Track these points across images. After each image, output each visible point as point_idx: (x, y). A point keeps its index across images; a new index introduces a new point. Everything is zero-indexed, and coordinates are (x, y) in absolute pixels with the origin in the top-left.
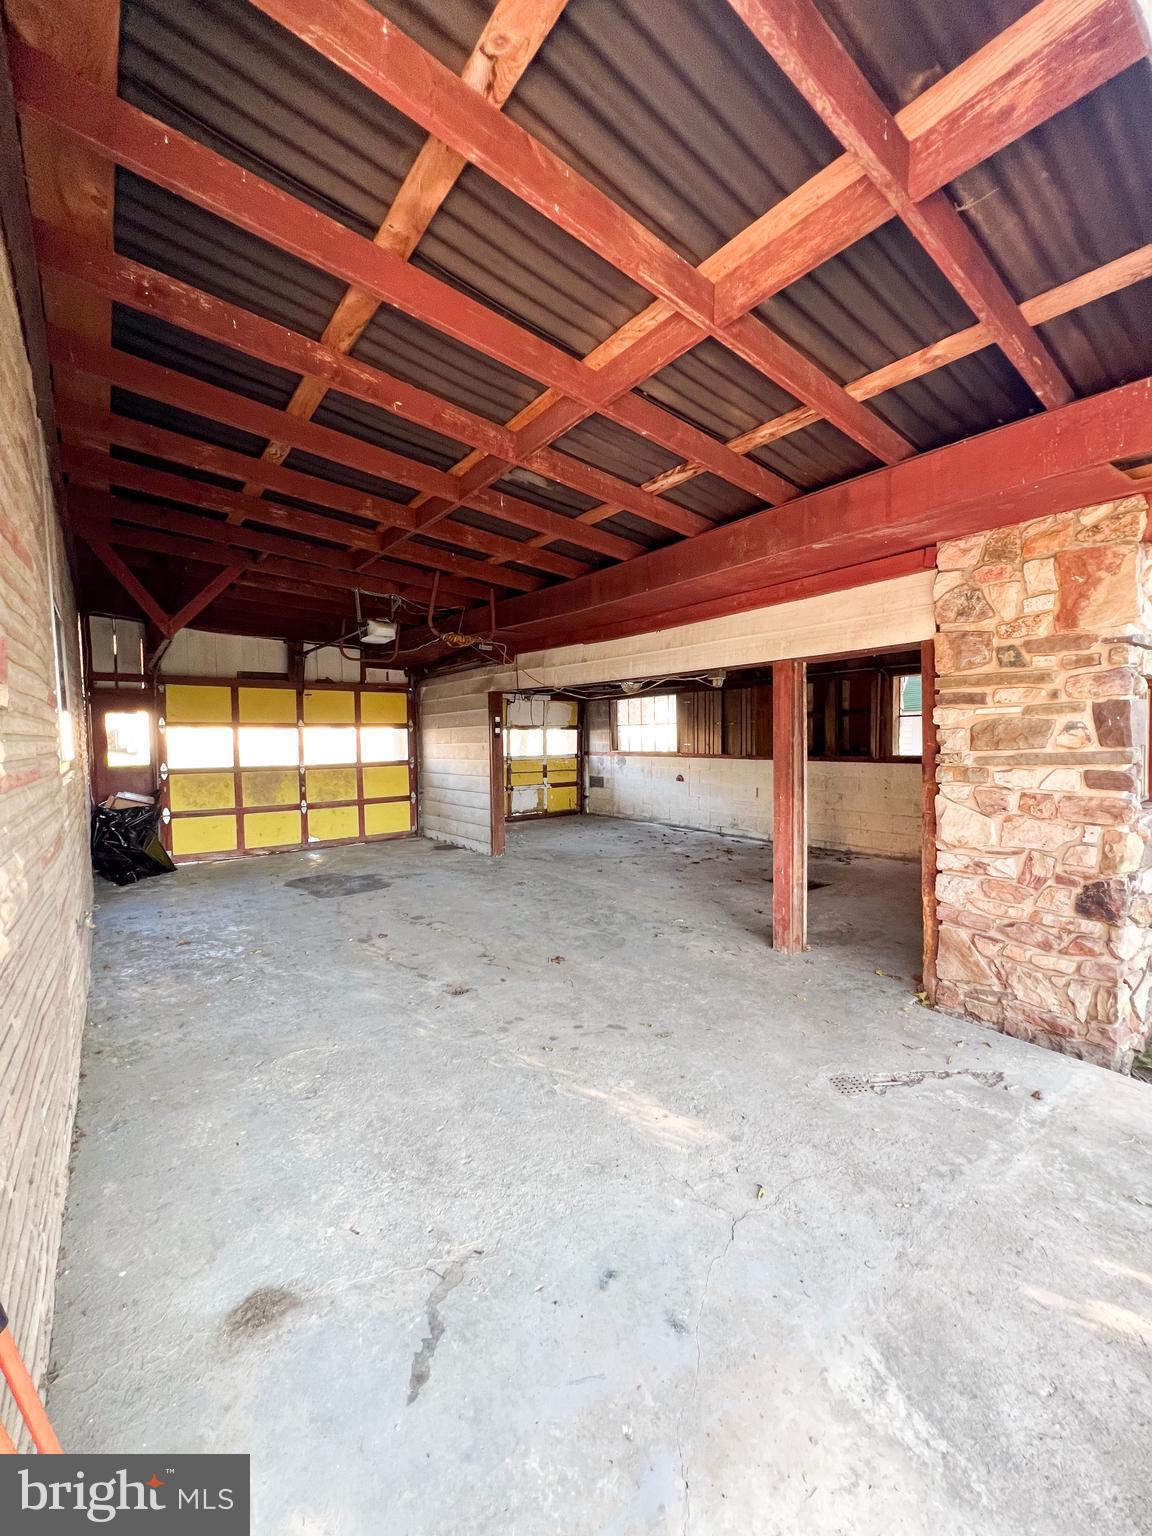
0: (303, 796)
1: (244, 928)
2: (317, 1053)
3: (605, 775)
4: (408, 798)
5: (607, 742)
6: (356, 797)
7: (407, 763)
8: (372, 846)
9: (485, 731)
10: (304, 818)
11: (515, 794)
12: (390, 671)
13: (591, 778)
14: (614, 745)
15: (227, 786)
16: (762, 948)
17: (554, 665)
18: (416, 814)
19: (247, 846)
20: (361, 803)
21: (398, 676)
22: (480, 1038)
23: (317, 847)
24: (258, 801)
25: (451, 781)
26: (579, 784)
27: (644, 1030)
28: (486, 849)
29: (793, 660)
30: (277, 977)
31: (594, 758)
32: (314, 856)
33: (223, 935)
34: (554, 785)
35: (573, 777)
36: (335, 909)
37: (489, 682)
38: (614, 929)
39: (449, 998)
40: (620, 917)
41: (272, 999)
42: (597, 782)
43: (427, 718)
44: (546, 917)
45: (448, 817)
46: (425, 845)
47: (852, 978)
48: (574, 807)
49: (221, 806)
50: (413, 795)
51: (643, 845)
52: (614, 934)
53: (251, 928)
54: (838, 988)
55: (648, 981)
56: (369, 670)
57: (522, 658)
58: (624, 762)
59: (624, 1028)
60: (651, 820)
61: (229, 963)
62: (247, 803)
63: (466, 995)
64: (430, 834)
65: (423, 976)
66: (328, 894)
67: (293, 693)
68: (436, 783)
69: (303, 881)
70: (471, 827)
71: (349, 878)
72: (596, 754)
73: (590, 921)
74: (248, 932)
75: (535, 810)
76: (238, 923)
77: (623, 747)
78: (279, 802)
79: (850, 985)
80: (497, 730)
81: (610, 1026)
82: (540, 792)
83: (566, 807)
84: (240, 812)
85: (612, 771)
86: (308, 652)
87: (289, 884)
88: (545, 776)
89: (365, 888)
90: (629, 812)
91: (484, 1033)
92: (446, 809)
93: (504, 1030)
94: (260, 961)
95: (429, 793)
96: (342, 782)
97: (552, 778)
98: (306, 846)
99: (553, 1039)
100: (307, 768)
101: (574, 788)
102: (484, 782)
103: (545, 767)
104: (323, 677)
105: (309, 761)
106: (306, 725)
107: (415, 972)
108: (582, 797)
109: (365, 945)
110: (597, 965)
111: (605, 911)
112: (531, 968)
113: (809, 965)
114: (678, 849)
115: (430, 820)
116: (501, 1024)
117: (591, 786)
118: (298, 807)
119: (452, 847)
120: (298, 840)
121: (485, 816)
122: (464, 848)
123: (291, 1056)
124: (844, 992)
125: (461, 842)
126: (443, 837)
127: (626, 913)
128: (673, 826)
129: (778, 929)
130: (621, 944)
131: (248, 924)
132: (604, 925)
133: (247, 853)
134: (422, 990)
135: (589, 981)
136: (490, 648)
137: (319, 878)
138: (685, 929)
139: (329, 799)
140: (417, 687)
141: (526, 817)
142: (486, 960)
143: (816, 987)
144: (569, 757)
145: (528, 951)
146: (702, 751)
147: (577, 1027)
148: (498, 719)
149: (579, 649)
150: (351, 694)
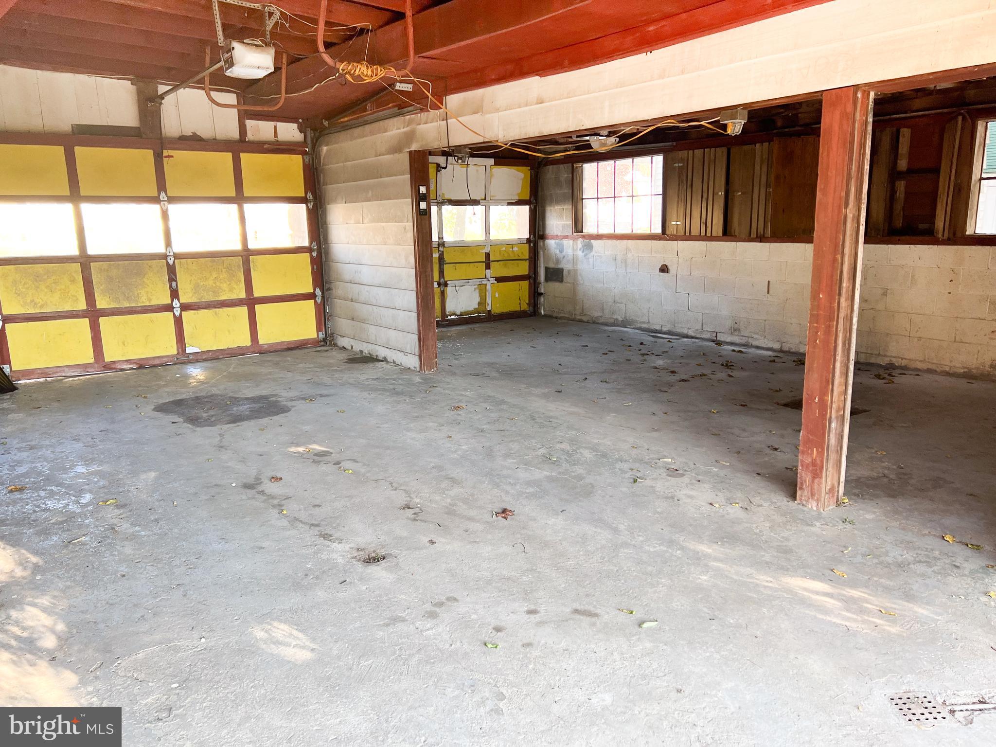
0: (175, 294)
1: (95, 468)
2: (177, 649)
3: (566, 266)
4: (311, 296)
5: (569, 222)
6: (243, 295)
7: (309, 250)
8: (268, 357)
9: (405, 206)
10: (179, 322)
11: (449, 290)
12: (280, 125)
13: (547, 269)
14: (578, 225)
15: (73, 281)
16: (781, 500)
17: (497, 110)
18: (323, 317)
19: (107, 359)
20: (251, 302)
21: (289, 131)
22: (400, 627)
23: (199, 358)
24: (117, 300)
25: (366, 274)
26: (532, 278)
27: (623, 617)
28: (412, 362)
29: (856, 87)
30: (133, 537)
31: (551, 243)
32: (197, 373)
33: (67, 478)
34: (499, 280)
35: (523, 269)
36: (216, 441)
37: (410, 137)
38: (579, 470)
39: (360, 567)
40: (587, 454)
41: (123, 569)
42: (556, 274)
43: (330, 189)
44: (490, 454)
45: (363, 321)
46: (337, 356)
47: (908, 545)
48: (525, 307)
49: (68, 307)
50: (318, 292)
51: (612, 356)
52: (580, 478)
53: (105, 468)
54: (889, 560)
55: (625, 545)
56: (250, 123)
57: (453, 100)
58: (590, 247)
59: (596, 615)
60: (625, 323)
61: (70, 517)
62: (102, 303)
63: (383, 563)
64: (343, 342)
65: (326, 536)
66: (209, 423)
67: (148, 154)
68: (347, 277)
69: (179, 403)
70: (392, 334)
71: (235, 401)
72: (555, 237)
73: (547, 459)
74: (101, 475)
75: (476, 311)
76: (88, 462)
77: (589, 228)
78: (144, 301)
79: (909, 556)
80: (423, 205)
81: (576, 611)
82: (482, 289)
83: (514, 307)
84: (93, 315)
85: (575, 261)
86: (162, 97)
87: (162, 408)
88: (488, 267)
89: (255, 414)
90: (596, 314)
91: (403, 620)
92: (363, 310)
93: (432, 615)
94: (111, 514)
95: (339, 289)
96: (224, 275)
97: (498, 270)
98: (183, 358)
99: (498, 629)
100: (177, 256)
101: (525, 284)
102: (408, 276)
103: (488, 255)
104: (188, 132)
105: (178, 247)
106: (172, 200)
107: (316, 531)
108: (535, 294)
109: (251, 493)
110: (557, 522)
111: (565, 446)
112: (472, 526)
113: (848, 526)
114: (660, 362)
115: (342, 324)
116: (428, 607)
117: (547, 279)
118: (169, 308)
119: (370, 359)
120: (174, 351)
121: (410, 320)
122: (385, 360)
123: (141, 655)
124: (900, 565)
125: (382, 352)
126: (358, 346)
127: (594, 448)
128: (654, 332)
129: (804, 476)
130: (588, 492)
131: (101, 463)
132: (565, 465)
133: (108, 367)
134: (324, 556)
135: (546, 545)
136: (408, 87)
137: (198, 401)
138: (674, 472)
139: (209, 297)
140: (315, 144)
141: (465, 320)
142: (409, 513)
143: (859, 559)
144: (519, 242)
145: (465, 501)
147: (531, 612)
148: (423, 190)
149: (533, 85)
150: (229, 156)
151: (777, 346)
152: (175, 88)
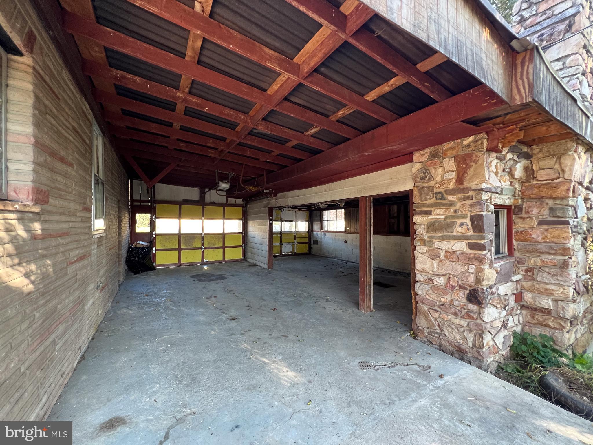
0: (203, 245)
1: (169, 291)
2: (173, 337)
3: (319, 240)
4: (241, 246)
5: (320, 227)
6: (222, 245)
7: (242, 233)
8: (227, 264)
9: (266, 222)
10: (203, 252)
11: (283, 246)
12: (237, 200)
13: (313, 240)
14: (322, 228)
15: (176, 240)
16: (355, 310)
17: (288, 198)
18: (244, 253)
19: (182, 262)
20: (224, 247)
21: (240, 201)
22: (233, 336)
23: (206, 264)
24: (187, 246)
25: (256, 240)
26: (309, 243)
27: (295, 338)
28: (266, 266)
29: (366, 197)
30: (172, 310)
31: (315, 233)
32: (206, 268)
33: (160, 294)
34: (299, 243)
35: (306, 240)
36: (203, 286)
37: (268, 204)
38: (301, 299)
39: (228, 321)
40: (306, 295)
41: (167, 317)
42: (316, 242)
43: (249, 217)
44: (277, 294)
45: (254, 254)
46: (247, 264)
47: (386, 323)
48: (307, 252)
49: (173, 247)
50: (243, 245)
51: (327, 267)
52: (301, 301)
53: (171, 291)
54: (378, 327)
55: (305, 319)
56: (229, 199)
57: (279, 195)
58: (325, 235)
59: (287, 337)
60: (335, 258)
61: (158, 303)
62: (183, 246)
63: (235, 320)
64: (249, 260)
65: (223, 312)
66: (204, 281)
67: (201, 207)
68: (251, 241)
69: (197, 275)
70: (261, 258)
71: (213, 275)
72: (316, 231)
73: (293, 295)
74: (170, 293)
75: (291, 252)
76: (167, 289)
77: (326, 229)
78: (194, 246)
79: (384, 326)
80: (271, 222)
81: (283, 336)
82: (293, 246)
83: (303, 252)
84: (180, 250)
85: (321, 238)
86: (205, 193)
87: (192, 277)
88: (295, 239)
89: (217, 279)
90: (327, 254)
91: (235, 335)
92: (254, 251)
93: (243, 334)
94: (168, 303)
95: (249, 245)
96: (217, 240)
97: (298, 240)
98: (203, 263)
99: (259, 339)
100: (205, 234)
101: (307, 245)
102: (266, 241)
103: (295, 236)
104: (212, 201)
105: (205, 232)
106: (205, 219)
107: (221, 311)
108: (310, 248)
109: (208, 300)
110: (288, 312)
111: (300, 292)
112: (263, 312)
113: (371, 318)
114: (341, 270)
115: (249, 255)
116: (242, 332)
117: (313, 244)
118: (201, 248)
119: (255, 265)
120: (200, 261)
121: (265, 253)
122: (259, 266)
123: (163, 338)
124: (380, 329)
125: (258, 263)
126: (253, 261)
127: (308, 293)
128: (343, 261)
129: (361, 302)
130: (301, 305)
131: (171, 290)
132: (298, 297)
133: (181, 264)
134: (220, 317)
135: (282, 318)
136: (268, 191)
137: (203, 275)
138: (328, 301)
139: (212, 246)
140: (246, 205)
141: (288, 255)
142: (248, 308)
143: (370, 326)
144: (305, 232)
145: (265, 306)
146: (353, 231)
147: (269, 335)
148: (271, 218)
149: (297, 192)
150: (222, 208)
151: (377, 266)
152: (210, 190)
